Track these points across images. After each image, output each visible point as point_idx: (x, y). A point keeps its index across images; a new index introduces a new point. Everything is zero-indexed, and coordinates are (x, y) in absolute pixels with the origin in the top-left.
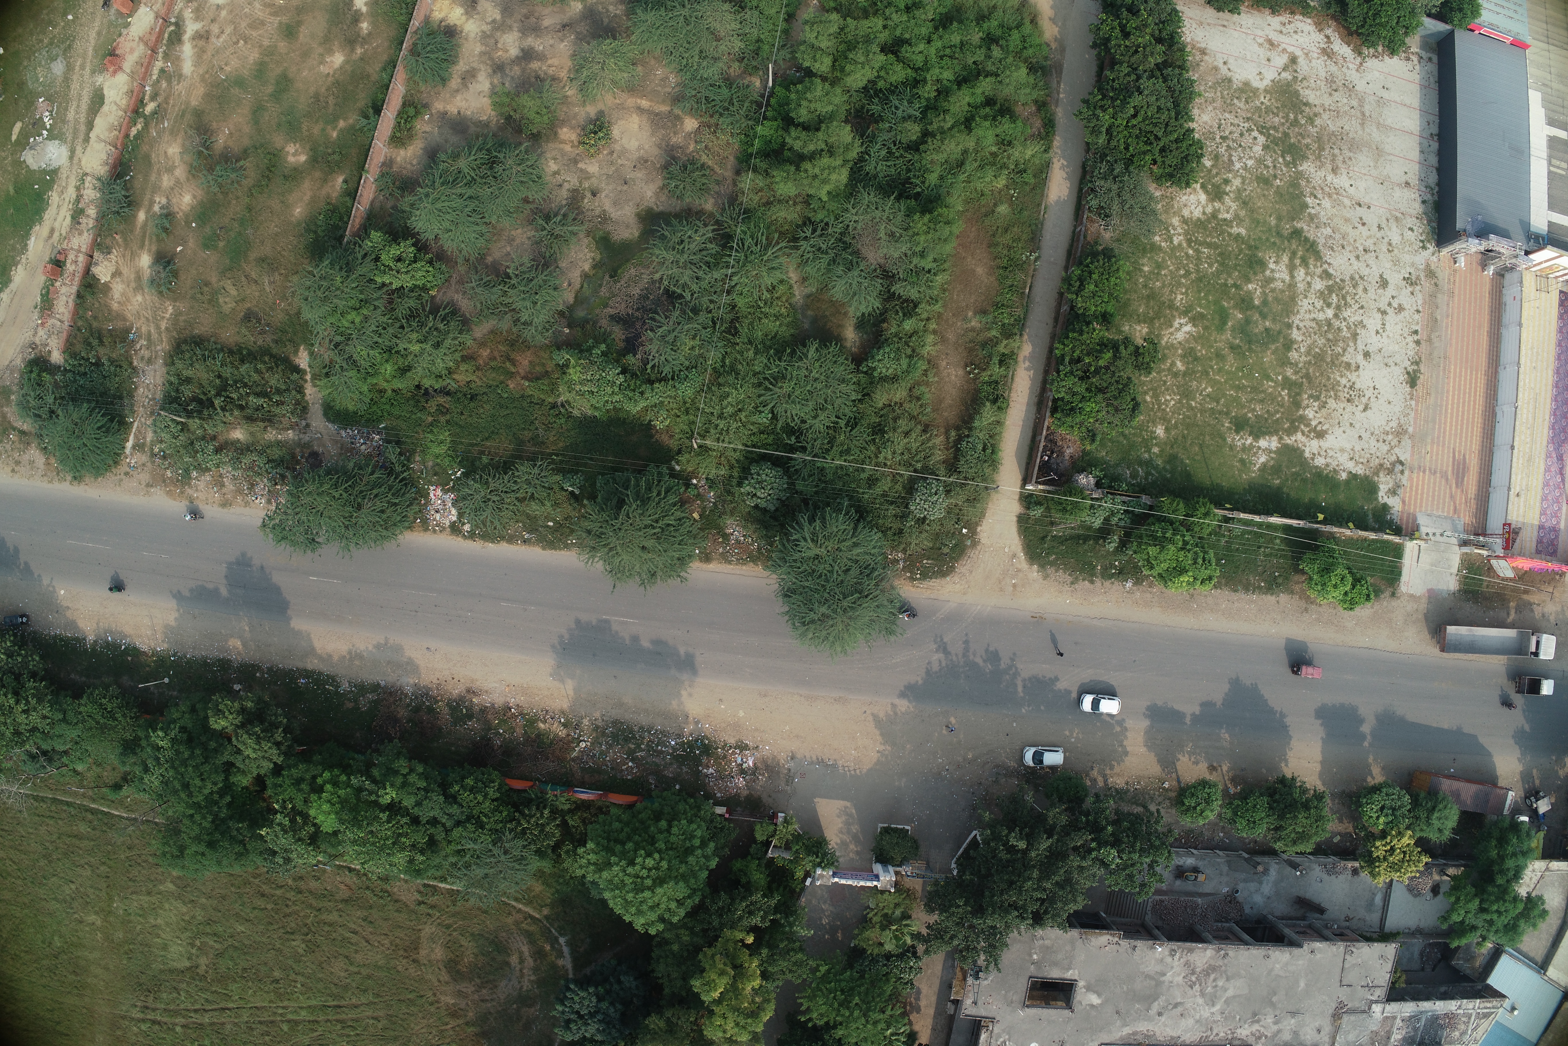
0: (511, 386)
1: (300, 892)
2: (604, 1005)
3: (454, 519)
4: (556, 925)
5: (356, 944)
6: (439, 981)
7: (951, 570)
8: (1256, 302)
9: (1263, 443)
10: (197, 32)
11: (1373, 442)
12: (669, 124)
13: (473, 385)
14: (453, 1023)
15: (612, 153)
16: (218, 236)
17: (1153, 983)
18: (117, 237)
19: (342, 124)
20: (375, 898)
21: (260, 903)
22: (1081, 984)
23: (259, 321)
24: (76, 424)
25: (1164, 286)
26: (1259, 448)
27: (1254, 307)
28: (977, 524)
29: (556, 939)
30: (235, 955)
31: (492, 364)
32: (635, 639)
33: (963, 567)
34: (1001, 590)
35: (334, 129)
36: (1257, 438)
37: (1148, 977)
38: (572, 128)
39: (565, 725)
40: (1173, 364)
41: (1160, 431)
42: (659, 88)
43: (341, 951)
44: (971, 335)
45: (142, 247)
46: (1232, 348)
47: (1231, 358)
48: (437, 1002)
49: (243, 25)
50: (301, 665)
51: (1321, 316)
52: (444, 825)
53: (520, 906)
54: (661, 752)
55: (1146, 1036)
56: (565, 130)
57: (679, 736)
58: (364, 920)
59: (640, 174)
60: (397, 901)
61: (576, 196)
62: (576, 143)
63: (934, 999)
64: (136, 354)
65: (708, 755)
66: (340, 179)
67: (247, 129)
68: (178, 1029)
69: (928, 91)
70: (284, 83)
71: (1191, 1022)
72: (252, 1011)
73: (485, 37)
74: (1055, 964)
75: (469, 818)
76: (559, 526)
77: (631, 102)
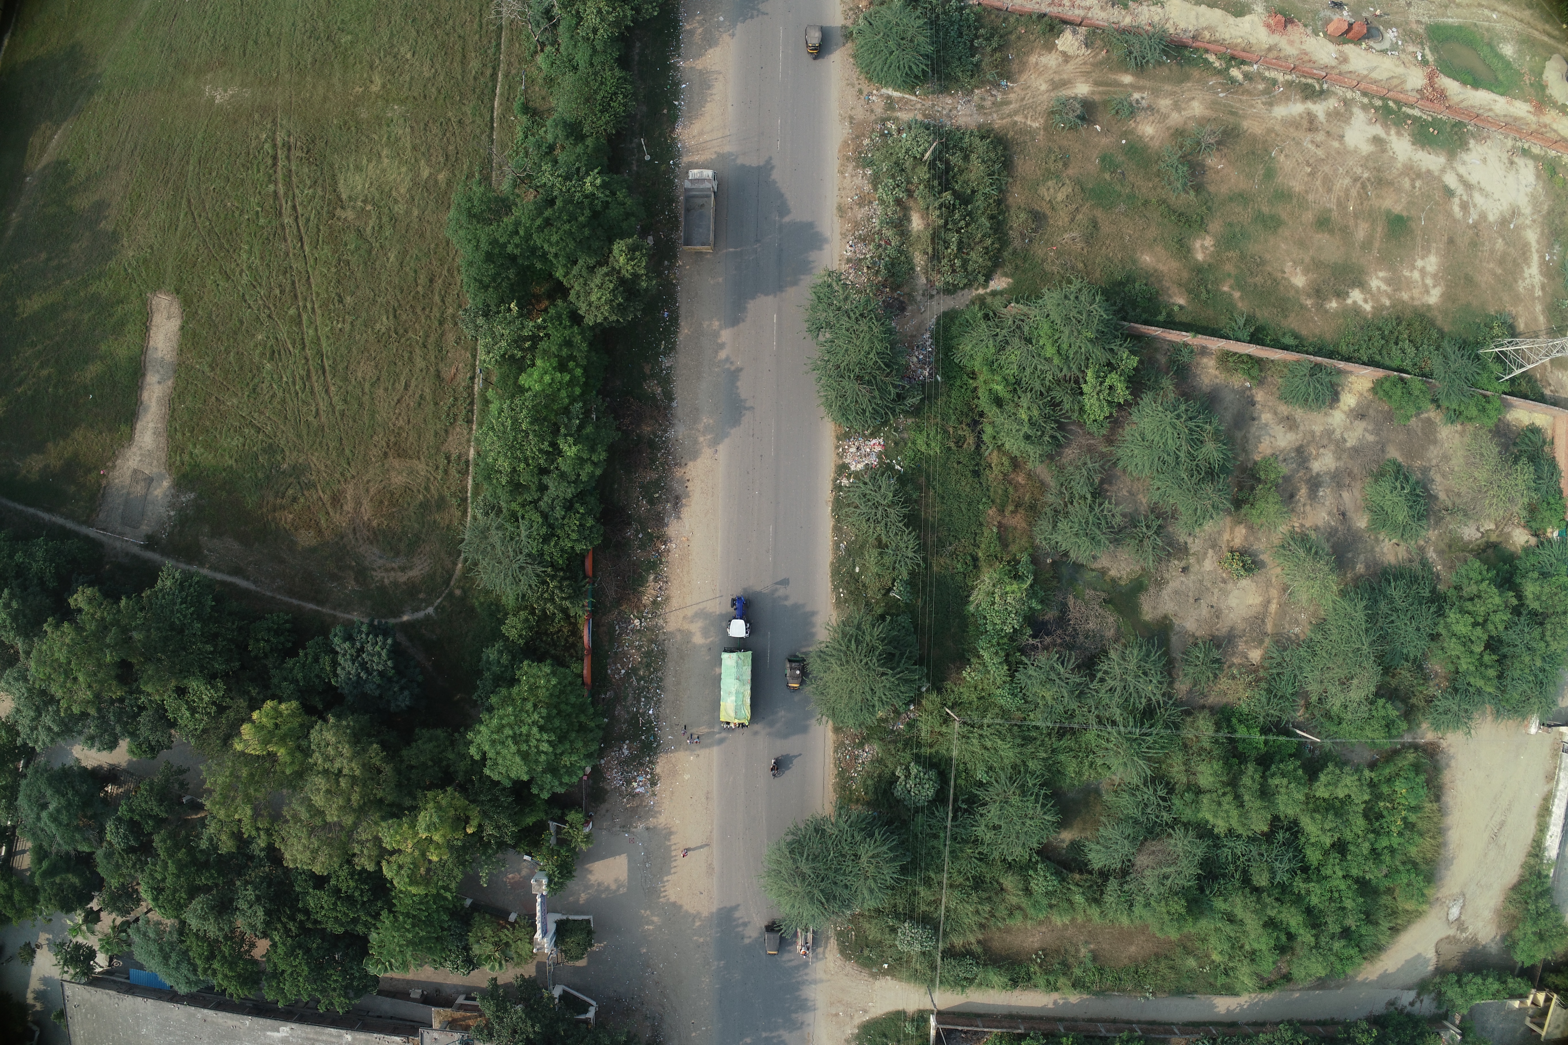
0: (990, 512)
1: (441, 323)
2: (377, 680)
3: (853, 468)
4: (445, 603)
5: (394, 389)
7: (848, 958)
10: (1316, 116)
12: (1255, 634)
13: (987, 472)
14: (326, 498)
15: (1224, 581)
16: (1114, 172)
18: (1104, 53)
19: (1237, 295)
23: (1035, 231)
24: (912, 41)
28: (893, 976)
30: (362, 252)
31: (1011, 490)
33: (850, 967)
34: (832, 1004)
35: (1231, 287)
38: (1246, 538)
39: (654, 602)
42: (1288, 619)
43: (384, 374)
44: (1072, 950)
45: (1096, 83)
48: (346, 480)
49: (1326, 168)
50: (683, 311)
52: (541, 500)
54: (639, 701)
56: (1244, 531)
57: (657, 717)
59: (1205, 612)
60: (446, 431)
61: (1180, 552)
62: (1231, 544)
64: (987, 91)
65: (642, 749)
66: (1181, 301)
67: (1224, 189)
68: (272, 187)
69: (1300, 885)
70: (1271, 224)
72: (304, 273)
73: (1329, 433)
75: (551, 526)
76: (855, 578)
77: (1274, 593)
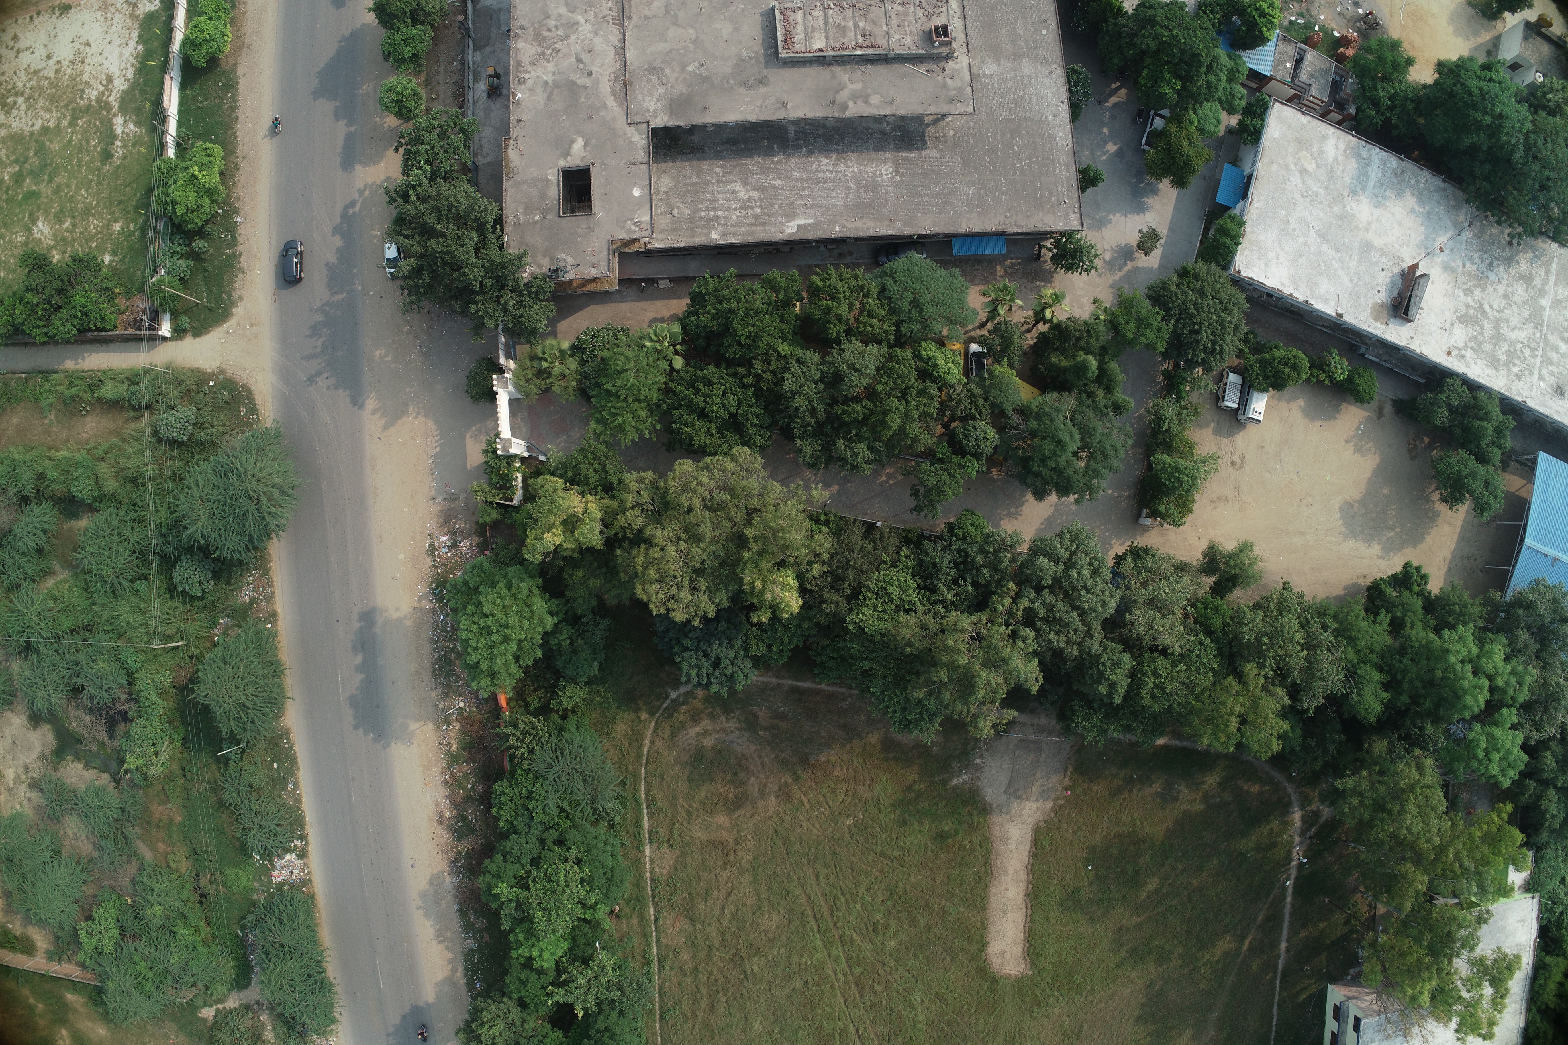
0: (179, 819)
1: (696, 969)
3: (293, 856)
4: (659, 703)
5: (736, 906)
6: (752, 815)
7: (245, 388)
8: (17, 169)
9: (119, 130)
11: (114, 29)
13: (187, 854)
14: (798, 796)
17: (556, 91)
20: (678, 891)
21: (721, 1008)
22: (562, 163)
25: (13, 255)
26: (123, 132)
27: (20, 170)
28: (204, 374)
29: (673, 701)
30: (789, 1030)
31: (167, 838)
32: (359, 669)
33: (242, 377)
34: (256, 337)
36: (115, 137)
37: (549, 99)
39: (449, 725)
40: (67, 230)
41: (117, 227)
43: (748, 921)
44: (60, 418)
46: (51, 180)
47: (58, 179)
48: (778, 814)
50: (464, 989)
51: (23, 108)
52: (543, 831)
53: (647, 742)
55: (615, 81)
57: (434, 612)
58: (706, 901)
59: (7, 732)
61: (34, 785)
63: (659, 304)
65: (446, 581)
71: (597, 40)
74: (543, 195)
76: (276, 758)
